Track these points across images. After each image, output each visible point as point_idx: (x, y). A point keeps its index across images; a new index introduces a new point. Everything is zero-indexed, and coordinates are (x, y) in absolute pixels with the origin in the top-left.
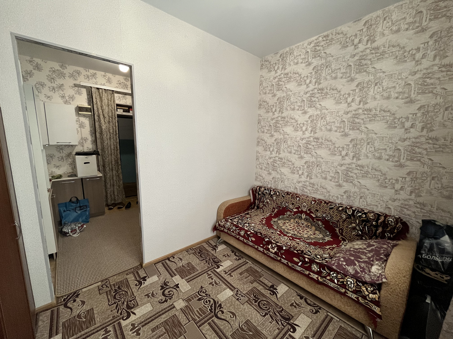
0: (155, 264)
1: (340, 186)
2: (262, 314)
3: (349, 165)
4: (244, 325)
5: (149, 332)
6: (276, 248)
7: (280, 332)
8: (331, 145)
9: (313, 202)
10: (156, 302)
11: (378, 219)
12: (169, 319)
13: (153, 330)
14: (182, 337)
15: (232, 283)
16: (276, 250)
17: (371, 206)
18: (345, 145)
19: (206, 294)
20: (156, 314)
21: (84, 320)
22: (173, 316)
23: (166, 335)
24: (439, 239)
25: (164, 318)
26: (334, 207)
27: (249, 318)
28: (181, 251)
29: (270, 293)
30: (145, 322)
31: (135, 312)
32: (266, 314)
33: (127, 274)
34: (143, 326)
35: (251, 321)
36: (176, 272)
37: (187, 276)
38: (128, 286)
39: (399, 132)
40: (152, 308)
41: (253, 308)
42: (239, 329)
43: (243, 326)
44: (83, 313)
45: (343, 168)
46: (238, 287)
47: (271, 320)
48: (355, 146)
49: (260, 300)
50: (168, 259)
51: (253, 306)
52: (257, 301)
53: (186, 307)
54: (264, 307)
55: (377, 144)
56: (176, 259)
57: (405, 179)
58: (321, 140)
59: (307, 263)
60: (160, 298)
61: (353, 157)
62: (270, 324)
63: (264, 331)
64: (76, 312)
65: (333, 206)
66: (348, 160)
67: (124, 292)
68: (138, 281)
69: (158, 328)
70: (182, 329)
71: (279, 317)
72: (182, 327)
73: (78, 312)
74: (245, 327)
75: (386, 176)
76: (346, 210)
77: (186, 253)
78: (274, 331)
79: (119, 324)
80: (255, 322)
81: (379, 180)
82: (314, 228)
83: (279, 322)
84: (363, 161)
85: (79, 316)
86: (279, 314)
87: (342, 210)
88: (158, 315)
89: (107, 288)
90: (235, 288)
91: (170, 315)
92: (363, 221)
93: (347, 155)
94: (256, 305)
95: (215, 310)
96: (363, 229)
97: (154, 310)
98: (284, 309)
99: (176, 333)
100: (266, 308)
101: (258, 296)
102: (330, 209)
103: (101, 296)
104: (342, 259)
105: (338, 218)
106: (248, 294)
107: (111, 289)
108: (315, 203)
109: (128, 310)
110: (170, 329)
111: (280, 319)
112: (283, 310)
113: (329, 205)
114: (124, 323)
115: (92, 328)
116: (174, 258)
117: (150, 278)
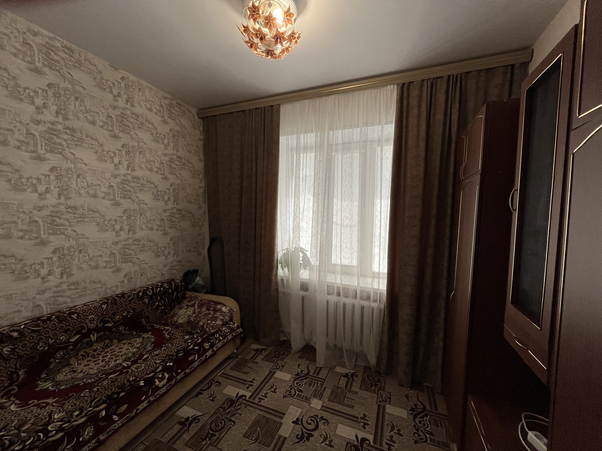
1: (118, 270)
2: (232, 424)
3: (125, 241)
4: (252, 438)
7: (249, 405)
8: (99, 218)
9: (104, 307)
16: (167, 376)
18: (118, 217)
26: (134, 296)
27: (241, 436)
29: (196, 423)
32: (231, 420)
35: (244, 433)
41: (226, 436)
42: (258, 442)
43: (253, 439)
45: (120, 246)
48: (129, 218)
55: (148, 214)
58: (81, 210)
61: (129, 231)
63: (253, 418)
65: (131, 296)
66: (124, 235)
71: (232, 408)
74: (254, 436)
76: (146, 292)
80: (245, 428)
84: (139, 234)
86: (227, 409)
87: (143, 294)
92: (163, 294)
93: (121, 229)
94: (220, 434)
96: (164, 302)
98: (219, 406)
100: (221, 423)
101: (203, 436)
102: (130, 302)
104: (209, 322)
105: (142, 307)
108: (107, 306)
111: (234, 407)
113: (127, 297)
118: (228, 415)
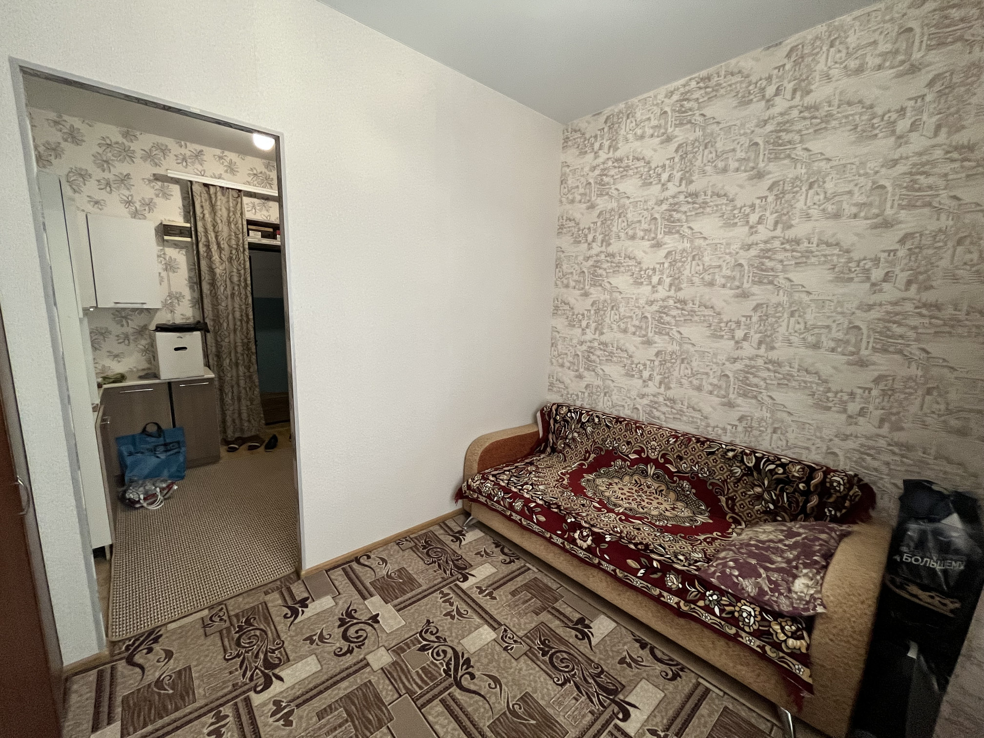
0: (327, 571)
1: (731, 405)
2: (558, 680)
3: (751, 359)
4: (519, 705)
5: (311, 719)
6: (590, 538)
7: (596, 720)
8: (713, 316)
9: (672, 440)
10: (329, 653)
11: (811, 478)
12: (356, 691)
13: (321, 715)
14: (384, 729)
15: (494, 612)
16: (589, 542)
17: (797, 450)
18: (744, 316)
19: (437, 638)
20: (328, 680)
21: (171, 692)
22: (365, 684)
23: (349, 726)
24: (939, 521)
25: (345, 689)
26: (718, 450)
27: (529, 690)
28: (385, 543)
29: (576, 636)
30: (305, 697)
31: (282, 674)
32: (566, 681)
33: (266, 593)
34: (298, 706)
35: (535, 696)
36: (372, 589)
37: (397, 598)
38: (268, 618)
39: (858, 290)
40: (319, 666)
41: (537, 669)
42: (507, 712)
43: (515, 706)
44: (168, 678)
45: (738, 366)
46: (507, 622)
47: (576, 693)
48: (763, 319)
49: (553, 650)
50: (357, 560)
51: (539, 663)
52: (548, 652)
53: (393, 664)
54: (564, 665)
55: (810, 317)
56: (374, 559)
57: (869, 393)
58: (691, 305)
59: (656, 570)
60: (338, 645)
61: (760, 343)
62: (574, 701)
63: (562, 718)
64: (152, 676)
65: (714, 448)
66: (748, 350)
67: (258, 633)
68: (289, 607)
69: (331, 709)
70: (382, 711)
71: (594, 688)
72: (384, 709)
73: (157, 675)
74: (520, 708)
75: (830, 385)
76: (742, 458)
77: (396, 547)
78: (584, 716)
79: (248, 701)
80: (543, 699)
81: (813, 395)
82: (672, 495)
83: (594, 697)
84: (781, 353)
85: (159, 683)
86: (595, 681)
87: (735, 457)
88: (333, 682)
89: (222, 623)
90: (500, 624)
91: (359, 681)
92: (779, 481)
93: (745, 338)
94: (544, 662)
95: (456, 670)
96: (778, 498)
97: (324, 671)
98: (605, 668)
99: (370, 721)
100: (567, 667)
101: (549, 642)
102: (708, 455)
103: (209, 641)
104: (731, 564)
105: (725, 476)
106: (528, 637)
107: (231, 624)
108: (675, 442)
109: (266, 671)
110: (358, 711)
111: (596, 692)
112: (602, 671)
113: (706, 446)
114: (257, 699)
115: (188, 710)
116: (369, 557)
117: (317, 602)
118: (581, 679)
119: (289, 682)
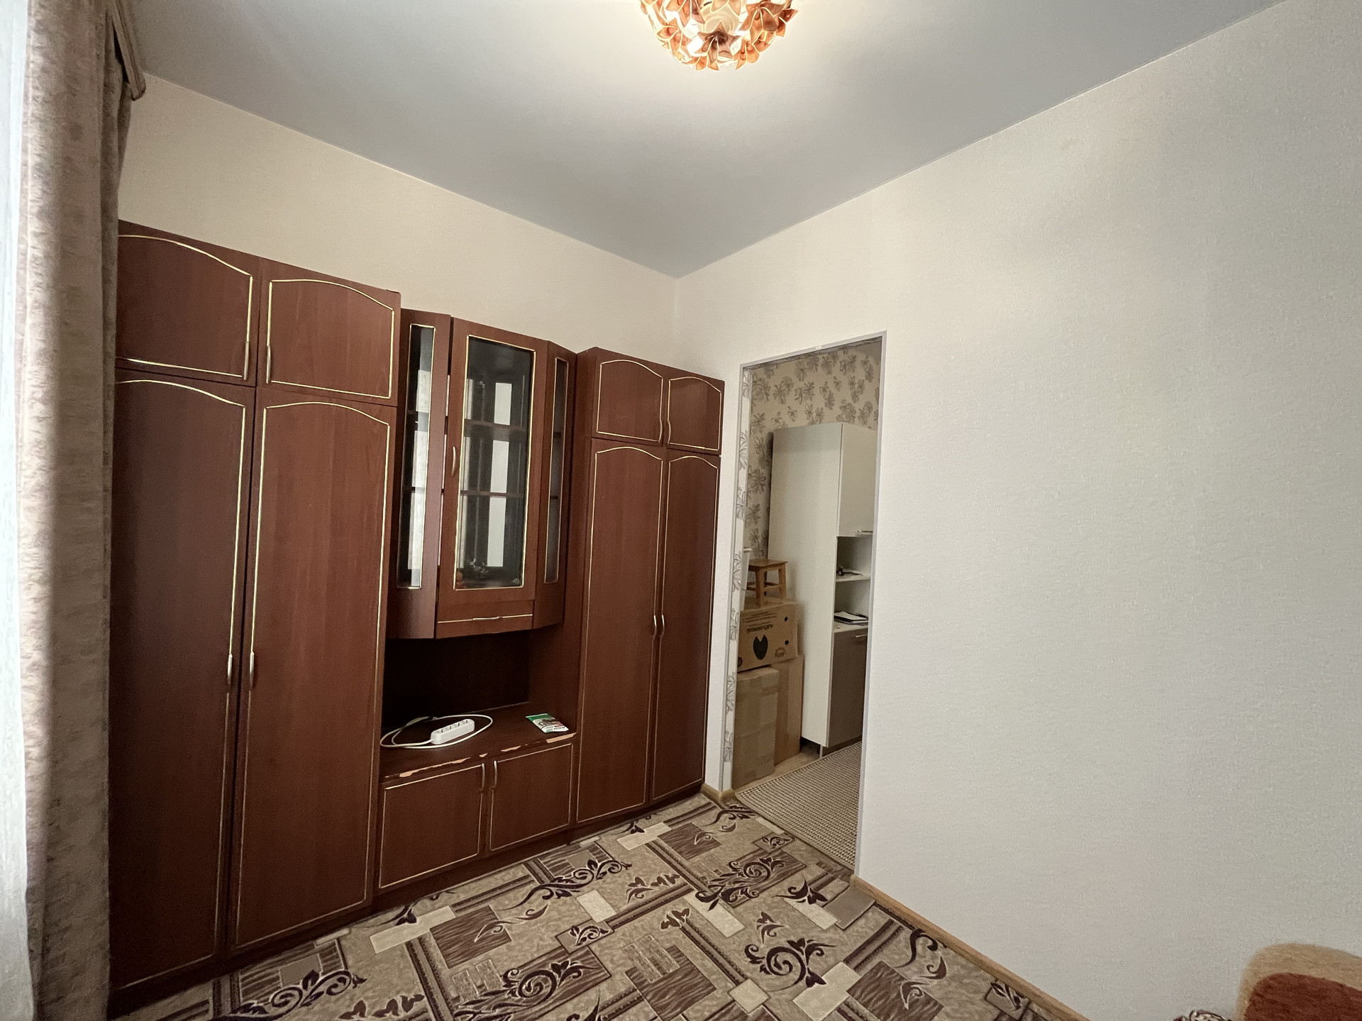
0: (875, 904)
5: (668, 943)
10: (749, 940)
12: (700, 976)
13: (672, 949)
20: (713, 946)
22: (710, 984)
23: (659, 976)
25: (703, 966)
28: (979, 963)
30: (694, 934)
31: (718, 907)
34: (683, 929)
36: (869, 967)
37: (865, 1005)
38: (784, 876)
40: (730, 935)
50: (916, 934)
53: (742, 1013)
56: (934, 958)
60: (762, 946)
68: (805, 888)
69: (679, 957)
70: (675, 1008)
72: (679, 1010)
77: (985, 986)
79: (690, 890)
88: (710, 950)
91: (714, 977)
97: (726, 941)
99: (663, 996)
109: (720, 894)
110: (674, 982)
114: (691, 898)
115: (680, 858)
116: (934, 947)
117: (822, 911)
119: (710, 915)
